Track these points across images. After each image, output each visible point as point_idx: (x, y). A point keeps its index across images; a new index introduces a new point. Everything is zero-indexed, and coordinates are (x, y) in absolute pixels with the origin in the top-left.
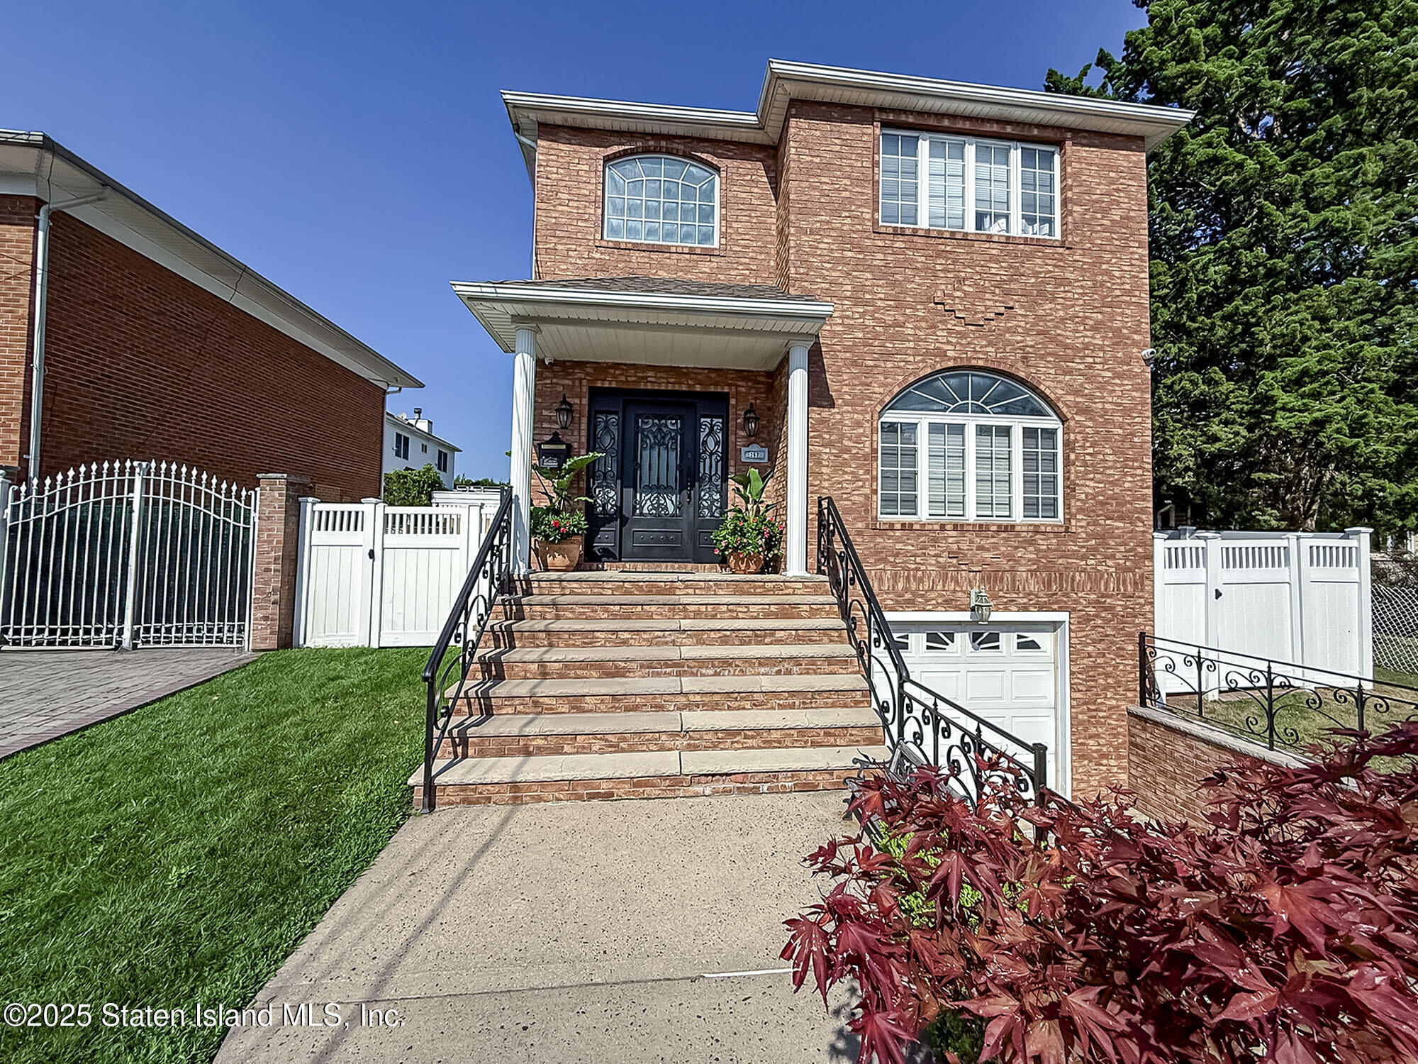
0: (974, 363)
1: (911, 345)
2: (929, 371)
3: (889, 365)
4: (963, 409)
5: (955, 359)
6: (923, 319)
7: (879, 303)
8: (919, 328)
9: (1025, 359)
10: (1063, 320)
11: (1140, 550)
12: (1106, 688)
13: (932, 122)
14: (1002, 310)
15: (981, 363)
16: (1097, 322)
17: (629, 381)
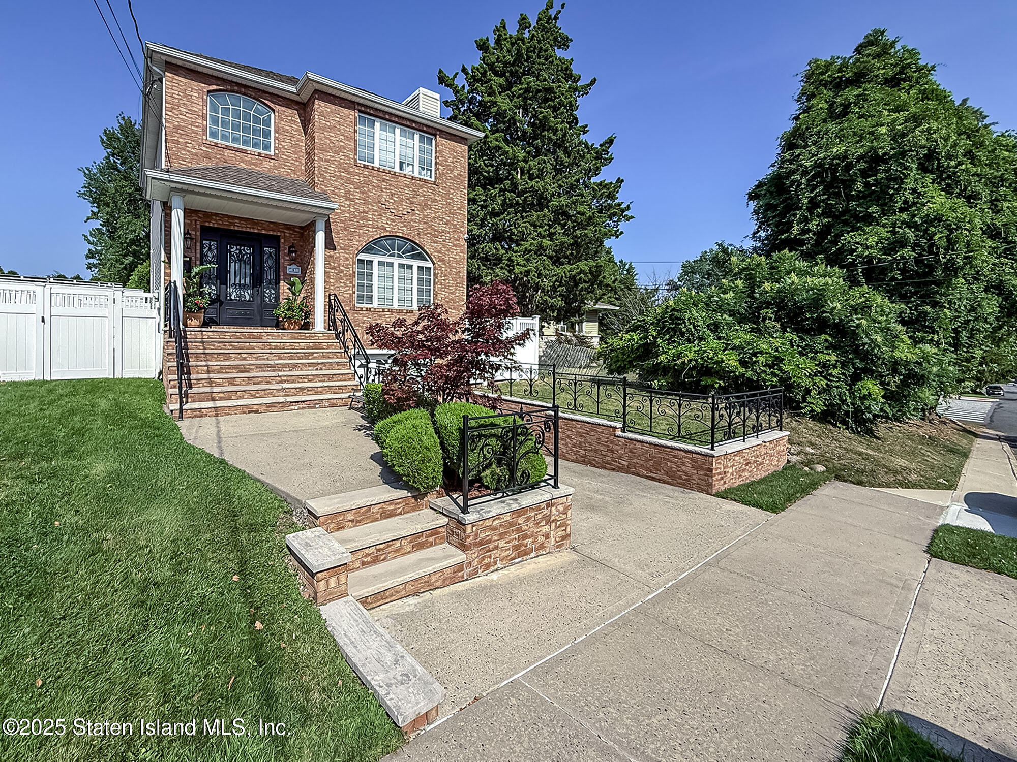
0: (397, 234)
1: (371, 223)
2: (378, 236)
3: (361, 231)
4: (393, 255)
5: (390, 231)
6: (376, 211)
7: (357, 201)
8: (375, 215)
9: (419, 235)
10: (434, 218)
13: (381, 115)
14: (410, 211)
15: (401, 235)
16: (447, 221)
17: (225, 224)
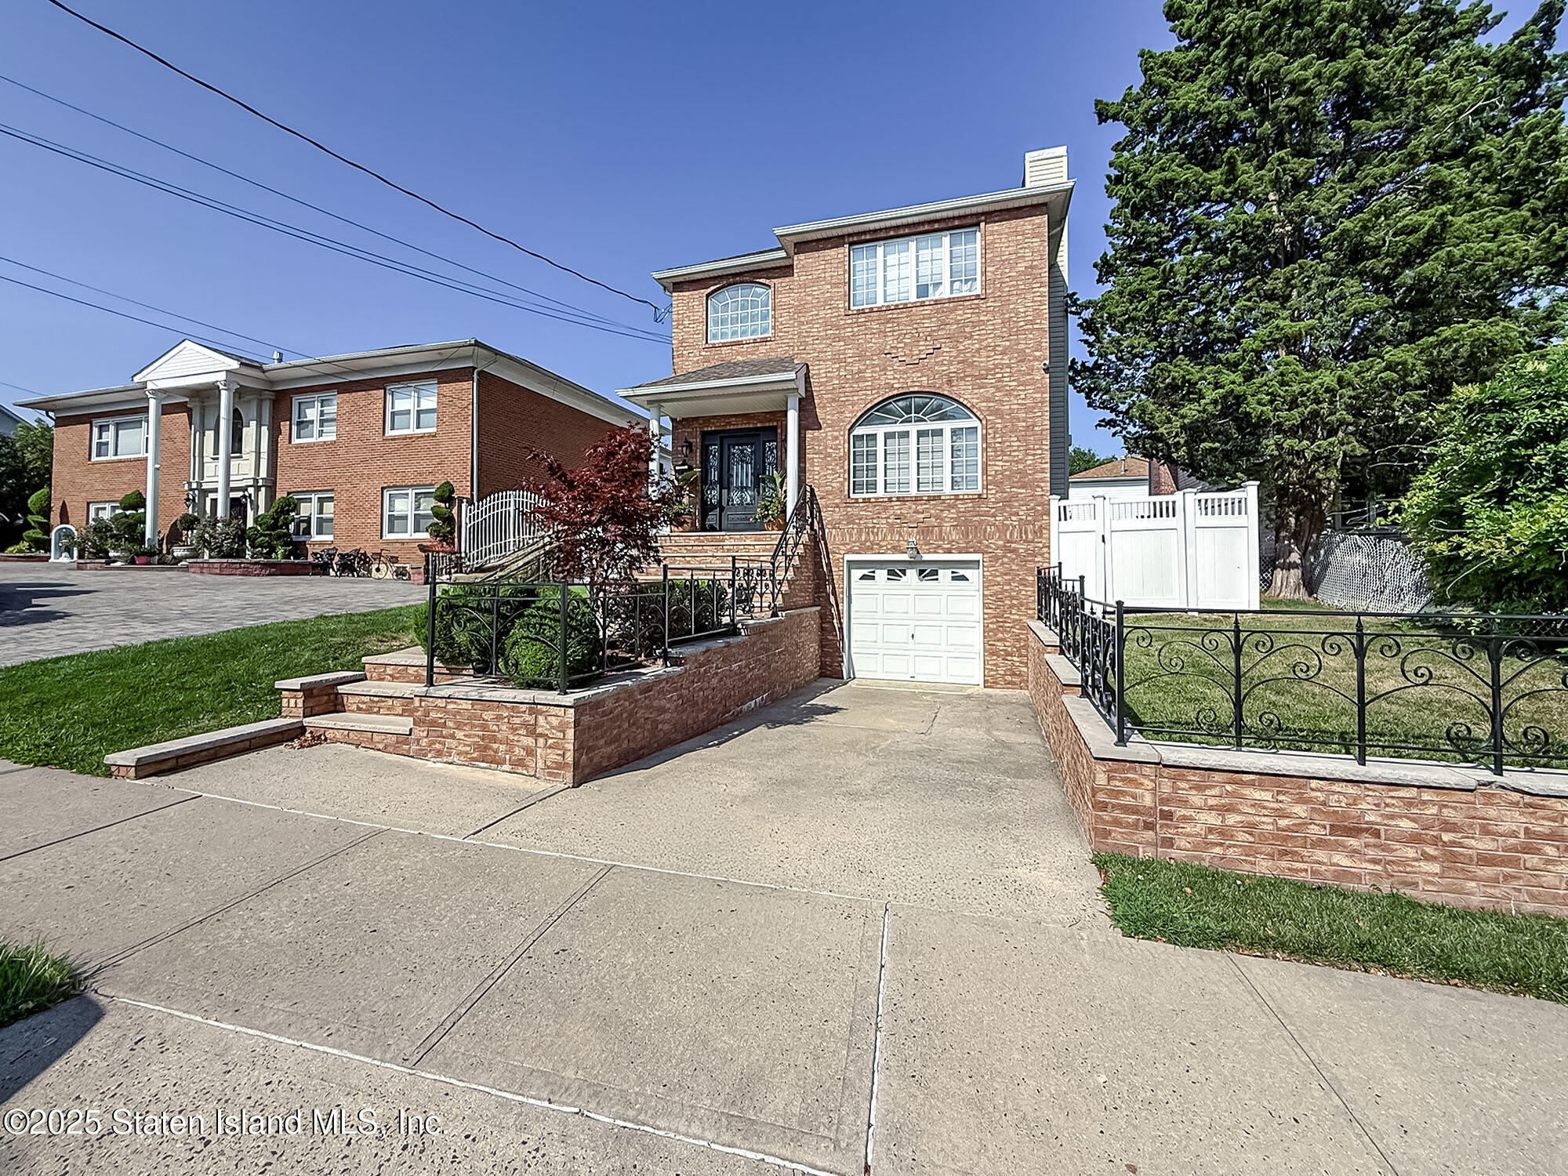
1: (870, 383)
3: (856, 398)
4: (908, 421)
5: (900, 388)
6: (877, 365)
8: (875, 372)
9: (949, 382)
11: (1039, 508)
12: (1012, 606)
14: (932, 351)
16: (1005, 347)
17: (722, 425)
